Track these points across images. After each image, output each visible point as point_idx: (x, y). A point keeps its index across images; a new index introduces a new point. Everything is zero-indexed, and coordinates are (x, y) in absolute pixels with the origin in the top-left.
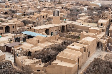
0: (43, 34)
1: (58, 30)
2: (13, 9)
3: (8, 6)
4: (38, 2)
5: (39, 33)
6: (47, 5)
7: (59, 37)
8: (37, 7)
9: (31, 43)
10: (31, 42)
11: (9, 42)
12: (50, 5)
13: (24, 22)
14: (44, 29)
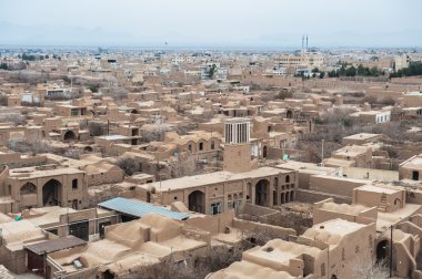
0: (174, 209)
1: (241, 194)
2: (99, 121)
3: (83, 111)
4: (203, 93)
5: (162, 204)
6: (231, 104)
7: (236, 219)
8: (193, 112)
9: (119, 242)
10: (120, 237)
11: (42, 236)
12: (242, 104)
13: (125, 168)
14: (183, 190)
